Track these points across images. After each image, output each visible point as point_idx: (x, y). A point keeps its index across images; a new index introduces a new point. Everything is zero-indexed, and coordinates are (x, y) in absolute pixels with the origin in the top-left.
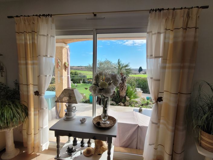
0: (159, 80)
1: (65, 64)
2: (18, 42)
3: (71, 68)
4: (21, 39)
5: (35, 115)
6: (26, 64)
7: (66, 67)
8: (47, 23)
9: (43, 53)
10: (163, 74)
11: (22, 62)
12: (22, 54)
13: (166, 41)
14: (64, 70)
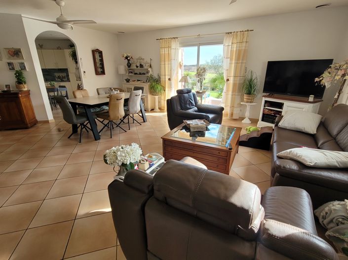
0: (227, 70)
1: (180, 62)
2: (161, 53)
3: (185, 66)
4: (163, 51)
5: (168, 91)
6: (165, 64)
7: (181, 66)
8: (175, 42)
9: (173, 58)
10: (230, 67)
11: (163, 63)
12: (163, 59)
13: (232, 49)
14: (179, 68)
